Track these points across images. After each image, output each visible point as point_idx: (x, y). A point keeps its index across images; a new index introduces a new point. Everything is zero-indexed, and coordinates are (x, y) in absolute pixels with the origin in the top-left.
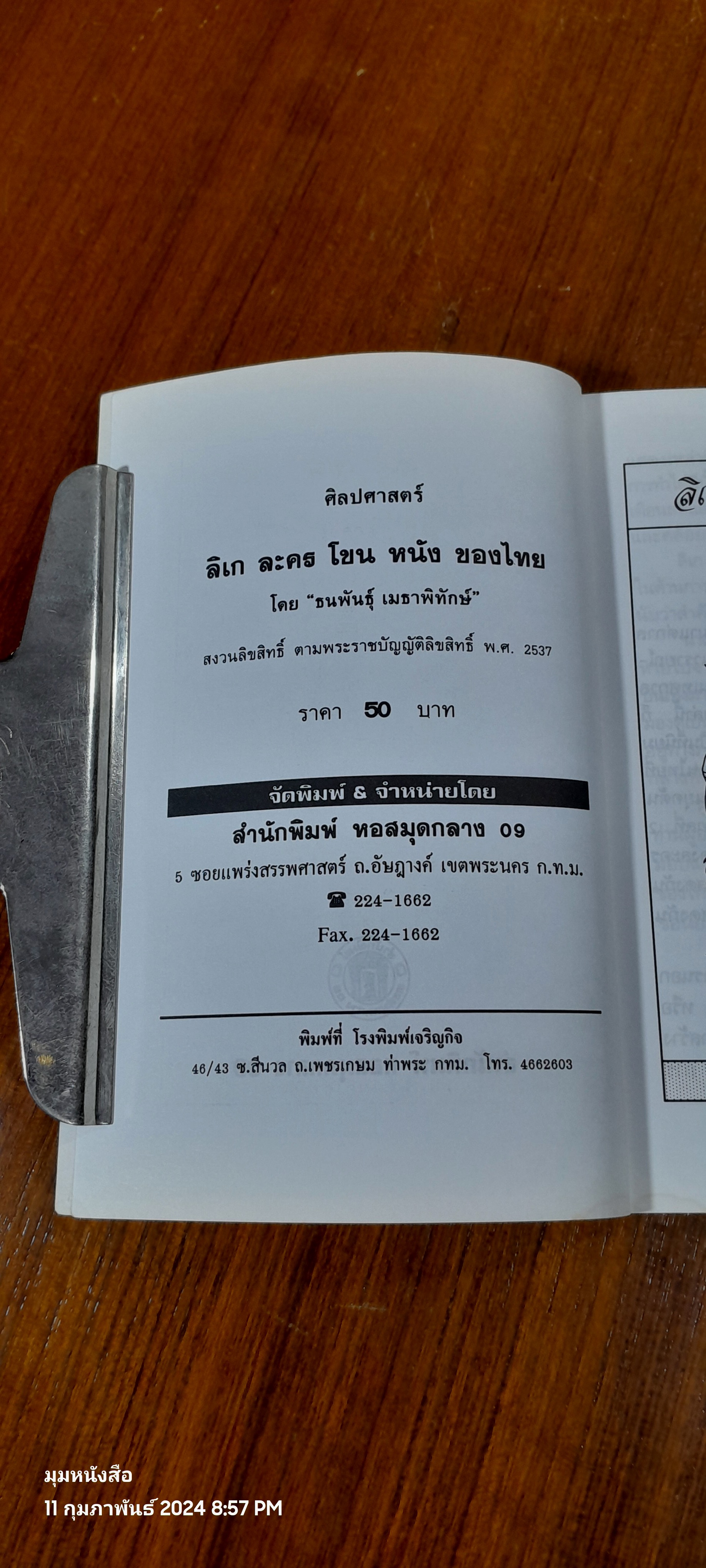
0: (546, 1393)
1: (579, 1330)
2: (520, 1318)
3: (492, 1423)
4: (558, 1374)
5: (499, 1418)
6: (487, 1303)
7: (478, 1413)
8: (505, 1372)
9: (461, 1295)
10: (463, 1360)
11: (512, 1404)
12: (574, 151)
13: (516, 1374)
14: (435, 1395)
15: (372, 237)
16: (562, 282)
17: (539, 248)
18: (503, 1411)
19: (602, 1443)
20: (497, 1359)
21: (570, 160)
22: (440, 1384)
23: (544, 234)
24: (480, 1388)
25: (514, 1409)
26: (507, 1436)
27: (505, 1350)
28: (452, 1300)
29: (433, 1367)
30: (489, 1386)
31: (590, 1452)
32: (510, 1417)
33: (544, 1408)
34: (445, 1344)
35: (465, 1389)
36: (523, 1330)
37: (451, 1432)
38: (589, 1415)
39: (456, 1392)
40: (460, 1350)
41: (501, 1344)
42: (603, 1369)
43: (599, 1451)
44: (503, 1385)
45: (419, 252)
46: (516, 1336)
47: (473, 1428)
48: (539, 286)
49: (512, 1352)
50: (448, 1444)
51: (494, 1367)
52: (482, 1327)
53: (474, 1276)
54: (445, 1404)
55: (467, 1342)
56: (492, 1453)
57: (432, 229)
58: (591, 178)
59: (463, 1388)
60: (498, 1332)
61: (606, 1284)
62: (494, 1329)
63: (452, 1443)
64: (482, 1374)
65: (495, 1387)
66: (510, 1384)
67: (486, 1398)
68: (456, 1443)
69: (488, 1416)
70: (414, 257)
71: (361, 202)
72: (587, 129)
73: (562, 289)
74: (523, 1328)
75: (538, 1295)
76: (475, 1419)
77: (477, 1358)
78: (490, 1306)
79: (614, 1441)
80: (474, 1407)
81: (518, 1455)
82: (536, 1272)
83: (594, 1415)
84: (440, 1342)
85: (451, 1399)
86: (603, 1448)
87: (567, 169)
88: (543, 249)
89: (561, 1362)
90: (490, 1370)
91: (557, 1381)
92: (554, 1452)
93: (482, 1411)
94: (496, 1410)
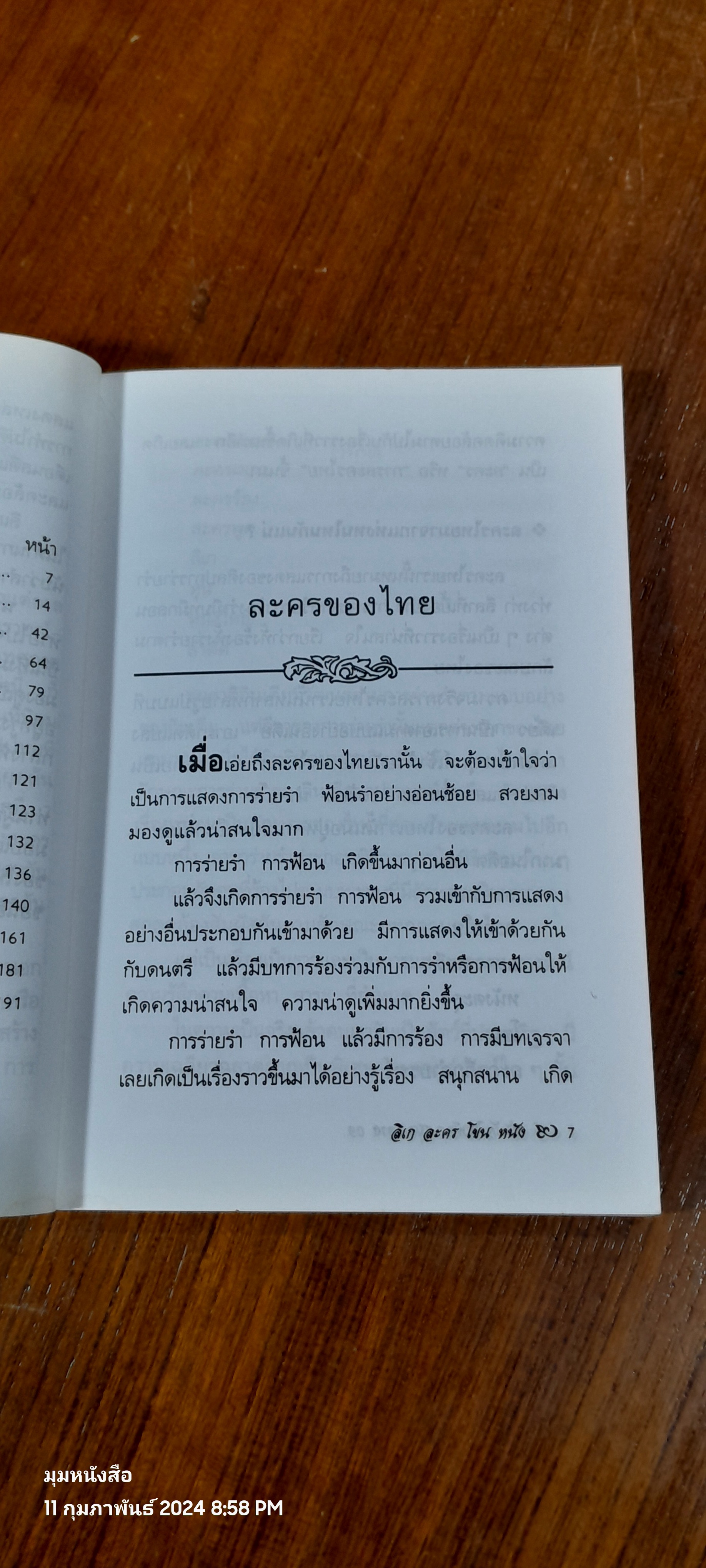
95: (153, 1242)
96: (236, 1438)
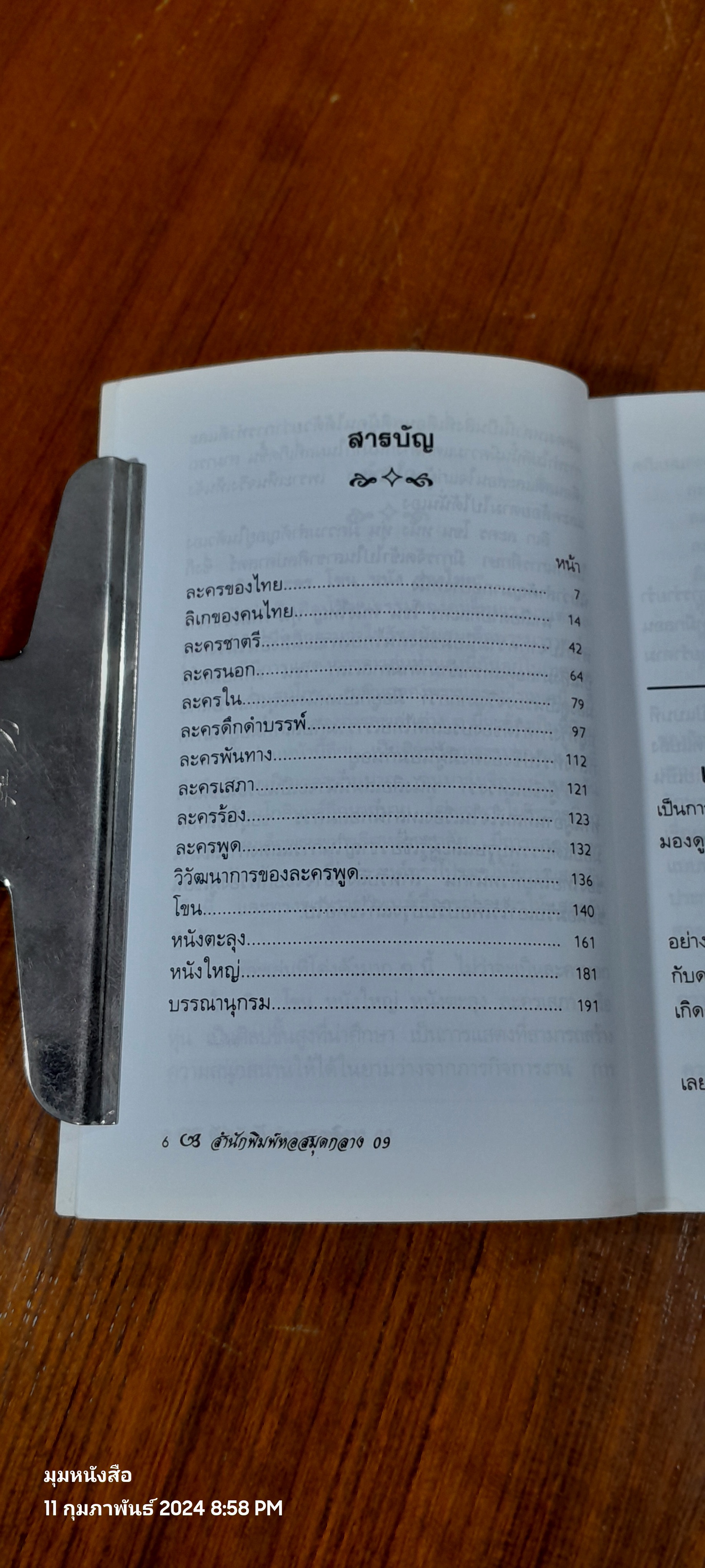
0: (476, 1419)
1: (510, 1359)
2: (452, 1344)
3: (421, 1448)
4: (488, 1401)
5: (428, 1444)
6: (420, 1327)
7: (407, 1439)
8: (437, 1396)
9: (394, 1320)
10: (394, 1384)
11: (441, 1430)
12: (544, 178)
13: (446, 1400)
14: (365, 1418)
15: (341, 262)
16: (527, 308)
17: (505, 276)
18: (433, 1437)
19: (530, 1472)
20: (428, 1385)
21: (539, 187)
22: (371, 1406)
23: (511, 261)
24: (410, 1412)
25: (444, 1434)
26: (436, 1461)
27: (436, 1376)
28: (385, 1323)
29: (364, 1391)
30: (419, 1411)
31: (518, 1480)
32: (439, 1443)
33: (473, 1435)
34: (376, 1367)
35: (396, 1414)
36: (455, 1356)
37: (381, 1456)
38: (518, 1445)
39: (386, 1415)
40: (392, 1374)
41: (433, 1369)
42: (533, 1397)
43: (528, 1479)
44: (433, 1411)
45: (386, 279)
46: (448, 1361)
47: (402, 1453)
48: (504, 314)
49: (443, 1378)
50: (377, 1468)
51: (425, 1392)
52: (415, 1352)
53: (408, 1301)
54: (375, 1428)
55: (399, 1366)
56: (420, 1477)
57: (400, 256)
58: (560, 206)
59: (393, 1412)
60: (429, 1357)
61: (539, 1313)
62: (426, 1354)
63: (381, 1467)
64: (413, 1399)
65: (425, 1413)
66: (440, 1409)
67: (416, 1423)
68: (384, 1467)
69: (417, 1441)
70: (380, 283)
71: (331, 229)
72: (557, 156)
73: (526, 317)
74: (455, 1353)
75: (471, 1321)
76: (405, 1444)
77: (408, 1382)
78: (423, 1331)
79: (543, 1470)
80: (403, 1431)
81: (446, 1481)
82: (470, 1298)
83: (524, 1442)
84: (372, 1366)
85: (381, 1423)
86: (532, 1476)
87: (536, 197)
88: (510, 276)
89: (492, 1388)
90: (420, 1396)
91: (487, 1407)
92: (482, 1479)
93: (412, 1437)
94: (425, 1436)
95: (423, 1262)
96: (516, 1455)
